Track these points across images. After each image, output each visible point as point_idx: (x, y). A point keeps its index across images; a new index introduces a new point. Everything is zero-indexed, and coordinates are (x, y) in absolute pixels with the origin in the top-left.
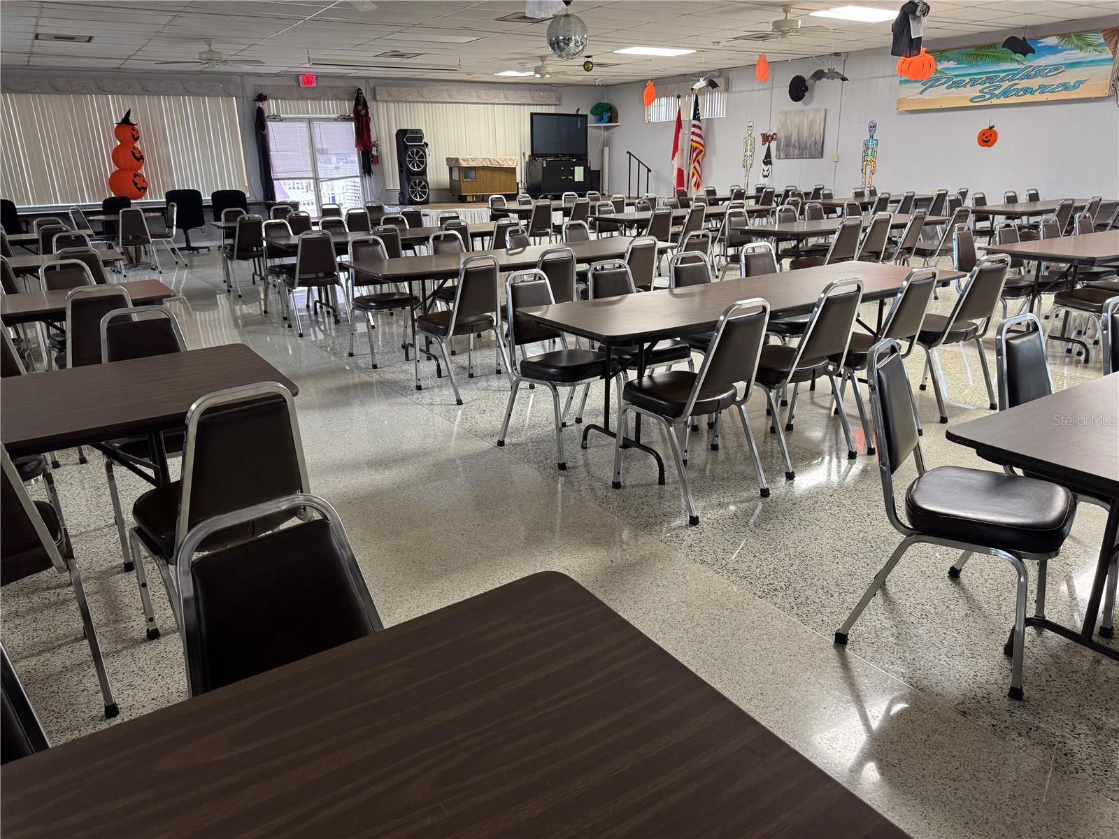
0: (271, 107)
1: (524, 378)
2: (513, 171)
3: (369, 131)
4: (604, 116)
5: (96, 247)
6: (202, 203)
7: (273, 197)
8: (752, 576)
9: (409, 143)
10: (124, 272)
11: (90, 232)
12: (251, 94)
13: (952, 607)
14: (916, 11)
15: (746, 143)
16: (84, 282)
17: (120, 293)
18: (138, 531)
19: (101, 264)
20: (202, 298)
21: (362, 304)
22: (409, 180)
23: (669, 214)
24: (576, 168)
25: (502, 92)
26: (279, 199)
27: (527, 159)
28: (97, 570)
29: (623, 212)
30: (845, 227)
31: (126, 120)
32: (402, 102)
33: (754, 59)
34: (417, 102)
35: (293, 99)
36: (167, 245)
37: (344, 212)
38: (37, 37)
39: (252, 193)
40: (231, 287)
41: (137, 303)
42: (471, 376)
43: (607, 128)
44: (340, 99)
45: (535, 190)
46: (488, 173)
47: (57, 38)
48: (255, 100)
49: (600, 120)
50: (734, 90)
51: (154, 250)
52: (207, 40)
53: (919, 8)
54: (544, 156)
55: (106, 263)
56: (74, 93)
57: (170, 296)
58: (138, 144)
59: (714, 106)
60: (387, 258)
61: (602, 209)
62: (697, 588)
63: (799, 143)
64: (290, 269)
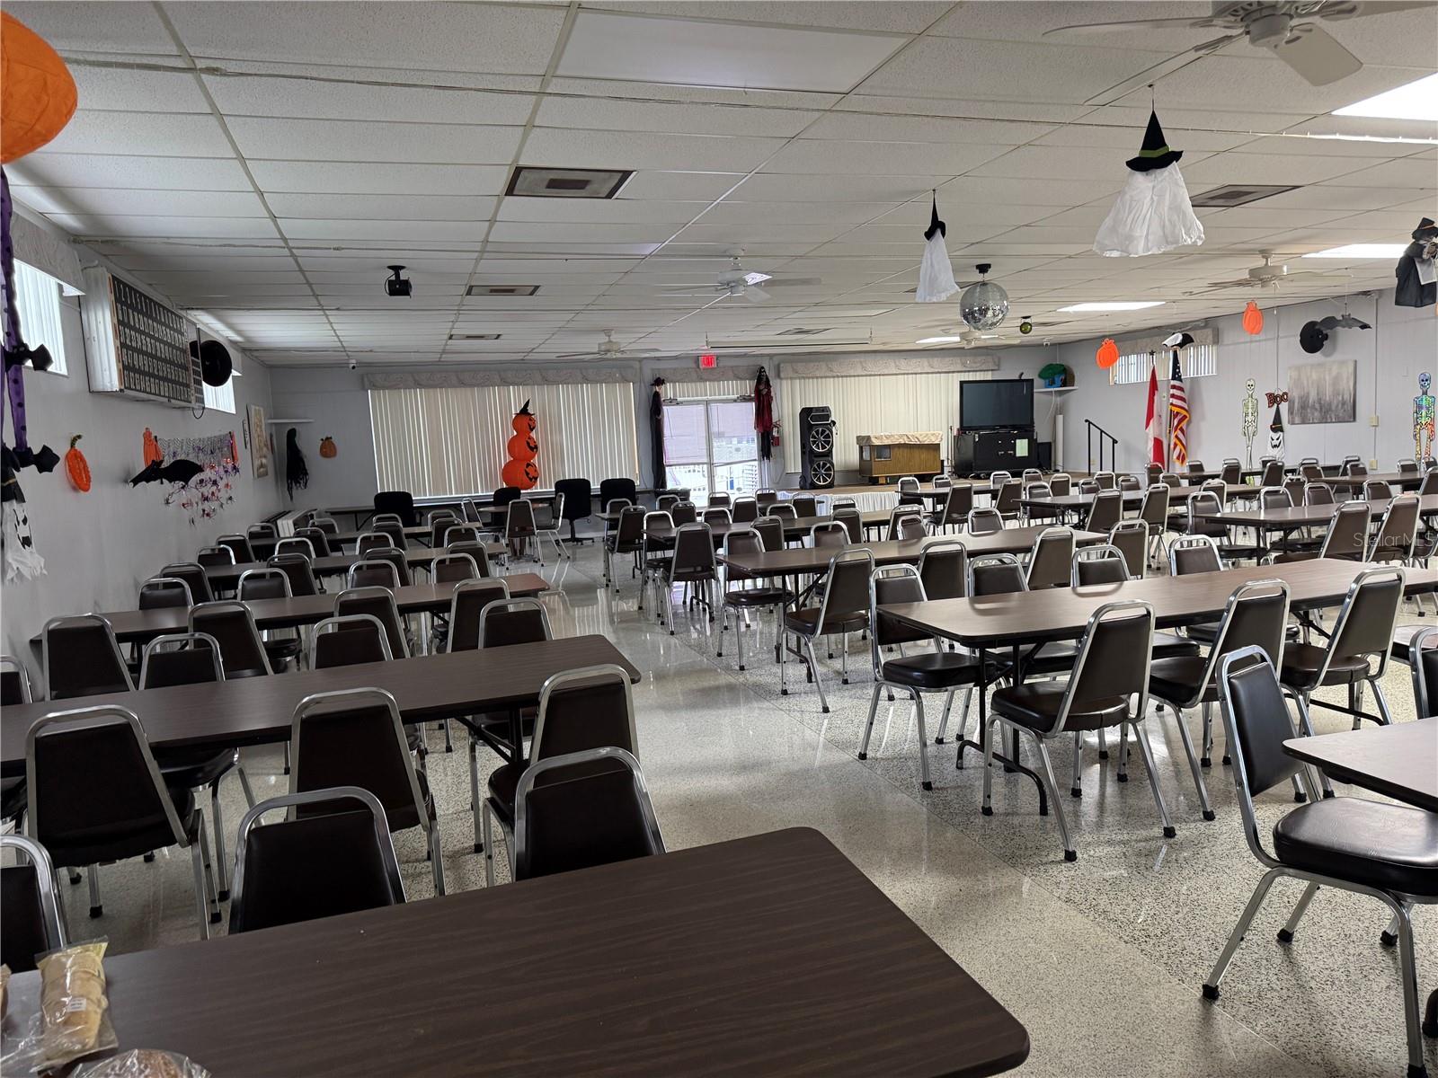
0: (667, 391)
1: (886, 682)
2: (936, 447)
3: (771, 411)
4: (1056, 379)
5: (484, 540)
6: (590, 492)
7: (664, 484)
8: (1124, 920)
9: (816, 423)
10: (507, 565)
11: (479, 524)
12: (649, 378)
13: (1371, 977)
14: (1422, 254)
15: (1246, 405)
16: (469, 576)
17: (499, 586)
18: (491, 800)
19: (487, 557)
20: (580, 592)
21: (734, 600)
22: (811, 462)
23: (1119, 496)
24: (1018, 441)
25: (925, 360)
26: (670, 486)
27: (955, 433)
28: (450, 849)
29: (1068, 494)
30: (1343, 516)
31: (524, 411)
32: (809, 378)
33: (1242, 307)
34: (826, 377)
35: (692, 381)
36: (552, 536)
37: (732, 501)
38: (451, 337)
39: (641, 481)
40: (610, 581)
41: (513, 595)
42: (846, 682)
43: (1061, 393)
44: (741, 379)
45: (962, 470)
46: (906, 451)
47: (469, 337)
48: (653, 385)
49: (1052, 384)
50: (1225, 343)
51: (538, 543)
52: (607, 332)
53: (1426, 250)
54: (977, 429)
55: (491, 557)
56: (478, 385)
57: (543, 590)
58: (533, 434)
59: (1199, 362)
60: (764, 551)
61: (1035, 491)
62: (1053, 926)
63: (1320, 403)
64: (666, 563)
